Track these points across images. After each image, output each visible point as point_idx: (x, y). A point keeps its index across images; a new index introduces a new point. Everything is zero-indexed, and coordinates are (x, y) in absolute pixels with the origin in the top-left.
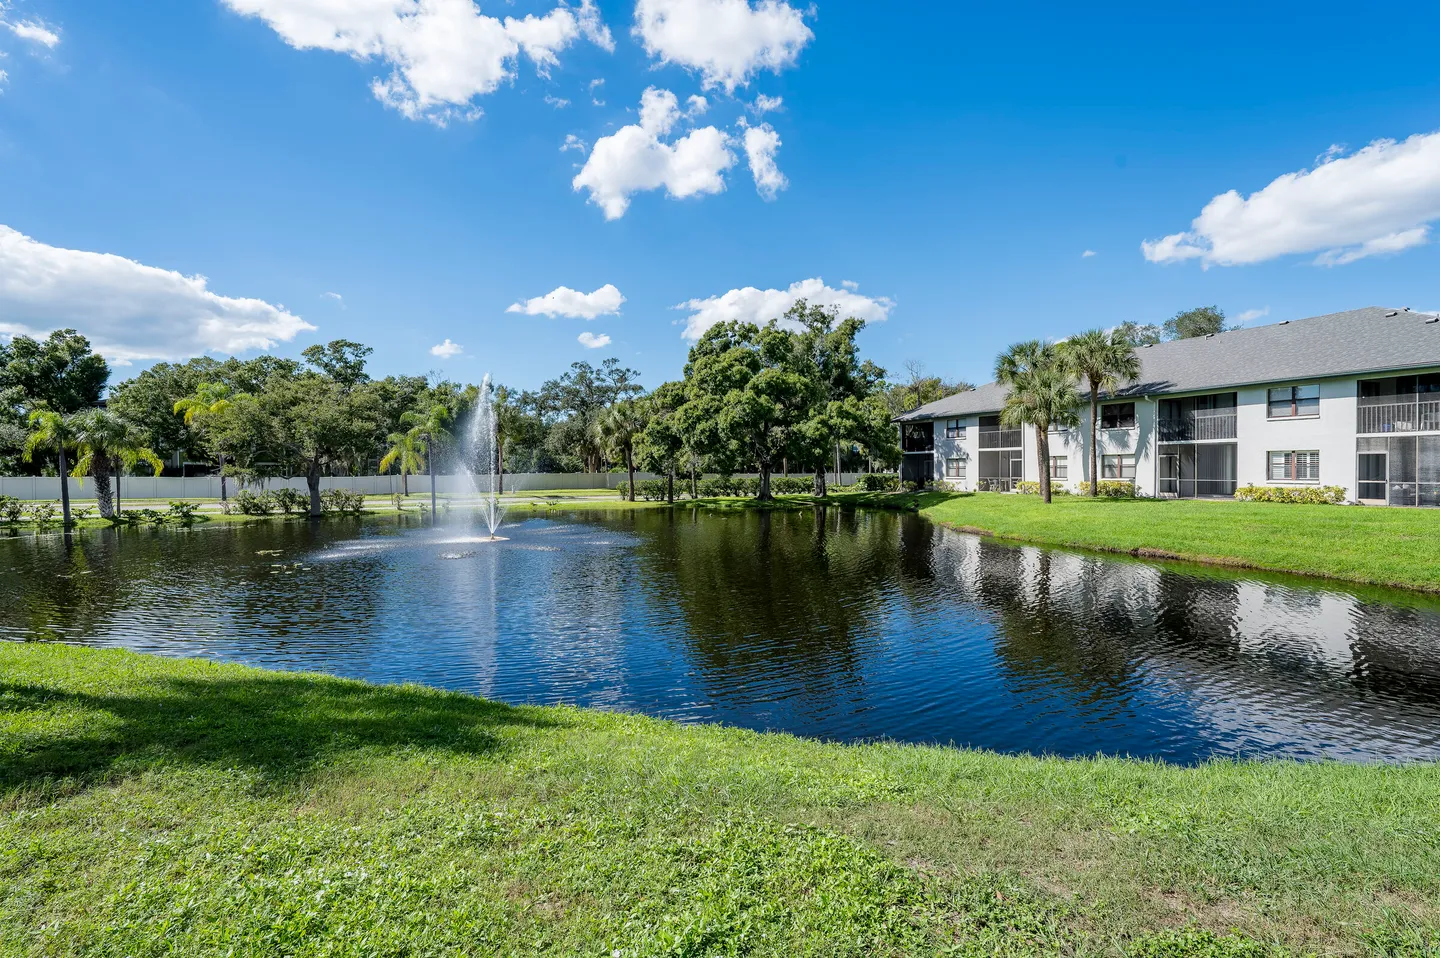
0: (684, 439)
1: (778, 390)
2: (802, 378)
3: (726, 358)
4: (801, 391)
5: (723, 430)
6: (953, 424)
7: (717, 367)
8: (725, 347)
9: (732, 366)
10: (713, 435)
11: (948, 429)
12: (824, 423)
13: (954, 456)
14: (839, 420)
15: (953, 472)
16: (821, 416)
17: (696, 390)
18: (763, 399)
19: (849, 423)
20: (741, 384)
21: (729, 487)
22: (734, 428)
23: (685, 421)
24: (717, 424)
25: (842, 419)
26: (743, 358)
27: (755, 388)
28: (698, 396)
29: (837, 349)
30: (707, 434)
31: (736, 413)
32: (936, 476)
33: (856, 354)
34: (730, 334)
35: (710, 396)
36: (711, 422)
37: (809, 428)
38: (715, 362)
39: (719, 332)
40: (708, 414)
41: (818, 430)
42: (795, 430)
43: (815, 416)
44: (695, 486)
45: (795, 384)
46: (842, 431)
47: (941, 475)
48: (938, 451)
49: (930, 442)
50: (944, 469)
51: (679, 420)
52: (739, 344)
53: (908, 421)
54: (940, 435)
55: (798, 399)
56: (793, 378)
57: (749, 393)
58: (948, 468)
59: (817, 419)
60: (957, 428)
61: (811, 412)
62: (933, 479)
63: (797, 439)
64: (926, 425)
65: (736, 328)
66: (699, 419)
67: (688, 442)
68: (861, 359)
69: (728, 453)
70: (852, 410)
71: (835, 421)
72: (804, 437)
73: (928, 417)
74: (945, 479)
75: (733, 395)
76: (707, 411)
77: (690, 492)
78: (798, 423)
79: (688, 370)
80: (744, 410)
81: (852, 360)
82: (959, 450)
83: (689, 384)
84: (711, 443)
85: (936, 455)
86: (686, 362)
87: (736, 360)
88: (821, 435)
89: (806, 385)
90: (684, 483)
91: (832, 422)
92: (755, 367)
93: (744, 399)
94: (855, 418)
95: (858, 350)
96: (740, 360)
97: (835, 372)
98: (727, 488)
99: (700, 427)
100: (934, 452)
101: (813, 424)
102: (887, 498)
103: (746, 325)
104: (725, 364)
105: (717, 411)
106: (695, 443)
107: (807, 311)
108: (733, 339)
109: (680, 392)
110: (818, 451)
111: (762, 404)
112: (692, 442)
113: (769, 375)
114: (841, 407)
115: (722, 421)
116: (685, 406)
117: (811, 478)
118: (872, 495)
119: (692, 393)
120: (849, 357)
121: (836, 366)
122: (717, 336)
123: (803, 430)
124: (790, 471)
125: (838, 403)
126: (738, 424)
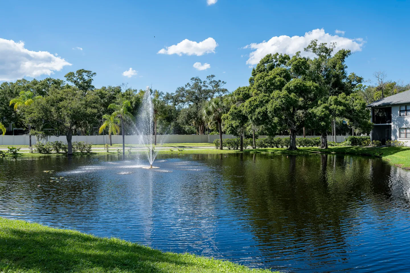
0: (249, 117)
1: (301, 90)
2: (314, 83)
3: (272, 74)
4: (314, 90)
5: (270, 112)
6: (403, 108)
7: (267, 78)
8: (272, 68)
9: (275, 77)
10: (265, 114)
11: (400, 111)
12: (326, 108)
13: (404, 126)
14: (336, 106)
15: (403, 135)
16: (325, 104)
17: (255, 91)
18: (292, 95)
19: (341, 108)
20: (280, 88)
21: (273, 143)
22: (276, 111)
23: (250, 108)
24: (267, 109)
25: (337, 105)
26: (281, 73)
27: (288, 89)
28: (257, 94)
29: (334, 67)
30: (262, 114)
31: (278, 103)
32: (393, 138)
33: (345, 70)
34: (274, 60)
35: (263, 94)
36: (264, 108)
37: (318, 111)
38: (266, 75)
39: (268, 60)
40: (262, 103)
41: (323, 111)
42: (310, 112)
43: (321, 104)
44: (255, 142)
45: (310, 87)
46: (337, 112)
47: (396, 137)
48: (394, 124)
49: (390, 119)
50: (398, 134)
51: (247, 107)
52: (279, 65)
53: (376, 106)
54: (395, 115)
55: (312, 95)
56: (309, 83)
57: (284, 92)
58: (400, 133)
59: (323, 106)
60: (406, 110)
61: (319, 102)
62: (391, 139)
63: (311, 117)
64: (387, 109)
65: (278, 57)
66: (257, 106)
67: (251, 118)
68: (349, 72)
69: (273, 124)
70: (343, 101)
71: (333, 107)
72: (315, 116)
73: (388, 104)
74: (398, 140)
75: (276, 93)
76: (262, 102)
77: (252, 145)
78: (312, 108)
79: (251, 81)
80: (282, 101)
81: (343, 73)
82: (407, 123)
83: (252, 88)
84: (264, 119)
85: (393, 126)
86: (251, 76)
87: (277, 74)
88: (325, 114)
89: (316, 87)
90: (249, 140)
91: (331, 107)
92: (288, 78)
93: (282, 95)
94: (345, 105)
95: (346, 67)
96: (279, 75)
97: (333, 80)
98: (272, 144)
99: (258, 110)
100: (392, 124)
101: (320, 108)
102: (363, 150)
103: (283, 55)
104: (271, 77)
105: (267, 102)
106: (255, 119)
107: (317, 47)
108: (276, 63)
109: (247, 92)
110: (323, 123)
111: (291, 98)
112: (253, 119)
113: (296, 82)
114: (336, 99)
115: (269, 107)
116: (250, 99)
117: (319, 138)
118: (354, 148)
119: (254, 93)
120: (342, 71)
121: (334, 76)
122: (267, 62)
123: (315, 112)
124: (307, 135)
125: (335, 97)
126: (278, 109)
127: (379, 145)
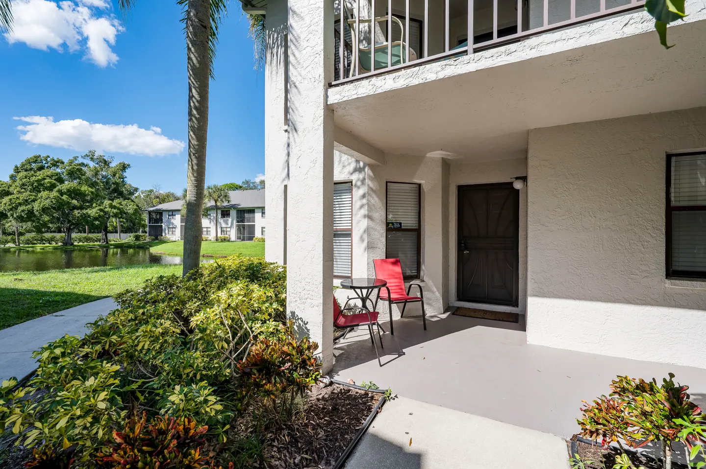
0: (9, 214)
1: (74, 193)
2: (90, 189)
3: (40, 175)
4: (88, 195)
5: (37, 211)
6: (171, 213)
7: (33, 178)
8: (41, 168)
9: (45, 179)
10: (31, 213)
11: (169, 215)
12: (101, 210)
13: (171, 226)
14: (110, 209)
15: (170, 233)
16: (100, 207)
17: (18, 189)
18: (65, 197)
19: (115, 211)
20: (51, 188)
21: (45, 240)
22: (44, 210)
23: (9, 205)
24: (33, 207)
25: (112, 209)
26: (52, 176)
27: (60, 191)
28: (19, 192)
29: (114, 175)
30: (26, 212)
31: (47, 203)
32: (163, 234)
33: (125, 179)
34: (44, 162)
35: (28, 193)
36: (29, 207)
37: (93, 212)
38: (32, 176)
39: (36, 160)
40: (26, 202)
41: (97, 213)
42: (85, 212)
43: (96, 207)
44: (18, 239)
45: (85, 191)
46: (111, 214)
47: (166, 234)
48: (164, 224)
49: (161, 220)
50: (167, 232)
51: (5, 204)
52: (50, 168)
53: (151, 211)
54: (165, 217)
55: (89, 198)
56: (84, 188)
57: (54, 193)
58: (168, 231)
59: (98, 208)
60: (172, 215)
61: (94, 205)
62: (162, 236)
63: (86, 217)
64: (160, 213)
65: (49, 159)
66: (20, 204)
67: (12, 215)
68: (128, 181)
69: (41, 222)
70: (118, 205)
71: (108, 209)
72: (89, 216)
73: (160, 210)
74: (167, 236)
75: (44, 194)
76: (26, 201)
77: (14, 242)
78: (86, 209)
79: (12, 177)
80: (52, 202)
81: (123, 181)
82: (173, 224)
83: (13, 185)
84: (30, 216)
85: (163, 226)
86: (12, 172)
87: (47, 176)
88: (99, 215)
89: (92, 192)
90: (9, 238)
91: (106, 210)
92: (61, 181)
93: (52, 196)
94: (119, 209)
95: (126, 177)
96: (50, 177)
97: (113, 186)
98: (42, 241)
99: (20, 209)
100: (162, 224)
101: (94, 210)
102: (139, 244)
103: (56, 159)
104: (40, 178)
105: (34, 201)
106: (17, 216)
107: (95, 157)
108: (46, 165)
109: (6, 189)
110: (97, 223)
111: (63, 200)
112: (15, 216)
113: (69, 186)
114: (111, 204)
115: (36, 206)
116: (10, 197)
117: (100, 235)
118: (137, 243)
119: (16, 191)
120: (122, 180)
121: (113, 183)
122: (35, 162)
123: (89, 213)
124: (90, 232)
125: (110, 202)
126: (48, 208)
127: (154, 240)
